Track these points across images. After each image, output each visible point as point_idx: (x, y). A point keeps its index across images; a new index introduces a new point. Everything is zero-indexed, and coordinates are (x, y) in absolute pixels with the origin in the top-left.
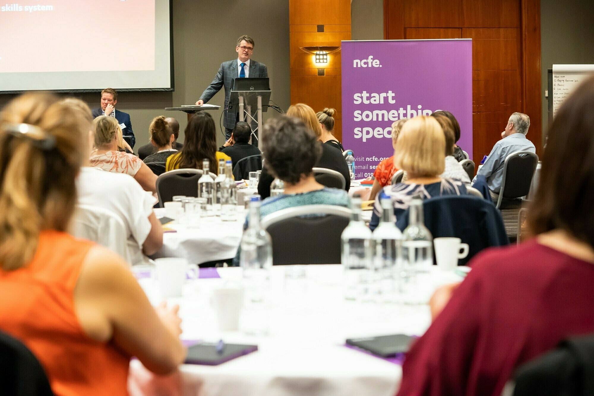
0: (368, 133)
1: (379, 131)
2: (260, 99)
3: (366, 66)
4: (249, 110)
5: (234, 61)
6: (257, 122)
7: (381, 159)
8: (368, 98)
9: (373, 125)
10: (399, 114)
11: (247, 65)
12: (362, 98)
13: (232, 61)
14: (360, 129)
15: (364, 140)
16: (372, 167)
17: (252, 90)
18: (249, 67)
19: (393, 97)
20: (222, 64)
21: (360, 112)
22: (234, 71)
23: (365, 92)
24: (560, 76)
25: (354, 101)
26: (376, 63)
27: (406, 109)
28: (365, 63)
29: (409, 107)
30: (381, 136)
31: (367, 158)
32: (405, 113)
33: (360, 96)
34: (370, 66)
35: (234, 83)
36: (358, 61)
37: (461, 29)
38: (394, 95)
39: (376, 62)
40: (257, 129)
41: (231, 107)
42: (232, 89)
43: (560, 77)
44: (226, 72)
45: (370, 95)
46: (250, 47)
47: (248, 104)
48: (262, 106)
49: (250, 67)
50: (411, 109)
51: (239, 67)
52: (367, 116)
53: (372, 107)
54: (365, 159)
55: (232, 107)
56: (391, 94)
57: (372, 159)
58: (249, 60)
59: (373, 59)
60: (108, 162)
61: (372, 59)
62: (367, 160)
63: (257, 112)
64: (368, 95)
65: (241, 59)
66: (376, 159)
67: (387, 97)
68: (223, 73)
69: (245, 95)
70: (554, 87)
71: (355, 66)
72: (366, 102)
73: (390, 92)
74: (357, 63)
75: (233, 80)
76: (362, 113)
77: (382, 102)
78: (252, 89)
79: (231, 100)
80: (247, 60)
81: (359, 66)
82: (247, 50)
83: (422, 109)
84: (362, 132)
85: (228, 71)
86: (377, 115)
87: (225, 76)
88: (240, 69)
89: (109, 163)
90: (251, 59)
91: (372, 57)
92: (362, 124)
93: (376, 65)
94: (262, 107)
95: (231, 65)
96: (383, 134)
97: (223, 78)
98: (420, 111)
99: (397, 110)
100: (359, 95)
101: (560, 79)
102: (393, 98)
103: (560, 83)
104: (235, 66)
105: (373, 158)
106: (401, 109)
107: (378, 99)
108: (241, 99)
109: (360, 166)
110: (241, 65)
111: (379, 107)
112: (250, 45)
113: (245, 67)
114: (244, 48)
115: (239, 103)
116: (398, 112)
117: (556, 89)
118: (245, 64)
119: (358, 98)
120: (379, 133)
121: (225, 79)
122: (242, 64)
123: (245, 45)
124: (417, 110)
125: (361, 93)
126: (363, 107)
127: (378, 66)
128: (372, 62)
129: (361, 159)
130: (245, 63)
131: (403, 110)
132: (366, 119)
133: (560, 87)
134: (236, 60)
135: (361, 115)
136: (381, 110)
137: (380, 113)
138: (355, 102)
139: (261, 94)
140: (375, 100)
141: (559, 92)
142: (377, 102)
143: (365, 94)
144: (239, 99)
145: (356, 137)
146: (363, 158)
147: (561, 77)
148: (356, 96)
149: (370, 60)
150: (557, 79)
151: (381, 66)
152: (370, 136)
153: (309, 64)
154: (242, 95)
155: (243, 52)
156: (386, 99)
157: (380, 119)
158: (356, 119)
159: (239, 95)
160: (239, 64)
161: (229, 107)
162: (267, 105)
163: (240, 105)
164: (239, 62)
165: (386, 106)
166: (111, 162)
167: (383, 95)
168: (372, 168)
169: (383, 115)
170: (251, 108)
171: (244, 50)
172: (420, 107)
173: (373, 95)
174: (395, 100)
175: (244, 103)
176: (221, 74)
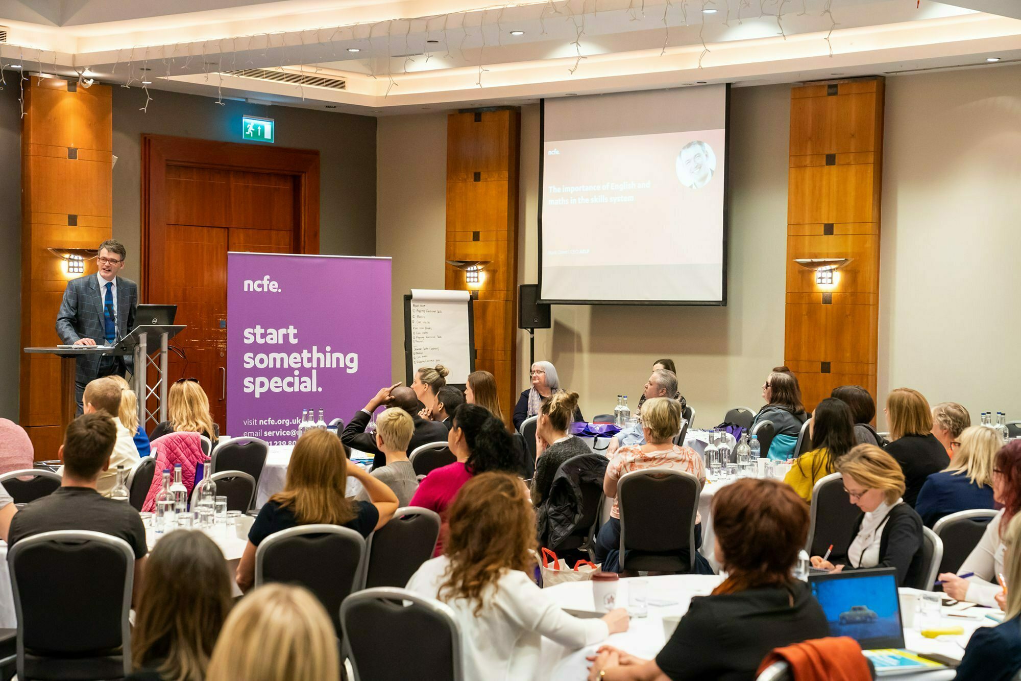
0: (262, 384)
1: (276, 382)
2: (166, 337)
3: (260, 289)
6: (160, 371)
7: (279, 422)
8: (263, 336)
9: (269, 373)
10: (302, 359)
11: (114, 285)
12: (254, 335)
14: (251, 379)
15: (257, 395)
16: (267, 433)
17: (155, 323)
18: (116, 288)
19: (294, 334)
21: (251, 355)
22: (94, 295)
23: (258, 327)
24: (419, 304)
25: (245, 339)
26: (274, 287)
27: (310, 351)
28: (259, 286)
29: (315, 348)
30: (279, 390)
31: (260, 421)
32: (310, 356)
33: (253, 332)
34: (266, 290)
36: (251, 282)
37: (226, 229)
38: (296, 331)
39: (274, 285)
40: (161, 382)
43: (419, 306)
44: (83, 296)
45: (266, 331)
46: (114, 259)
48: (167, 348)
50: (318, 352)
51: (103, 288)
52: (262, 361)
53: (268, 349)
54: (258, 422)
56: (292, 331)
57: (267, 422)
58: (115, 277)
59: (270, 280)
60: (678, 461)
61: (268, 280)
62: (260, 424)
64: (263, 331)
66: (273, 422)
67: (288, 334)
68: (77, 297)
70: (412, 319)
71: (246, 289)
72: (260, 341)
73: (291, 327)
74: (249, 285)
76: (255, 356)
77: (281, 341)
78: (154, 321)
80: (111, 278)
81: (251, 289)
82: (107, 263)
83: (332, 352)
84: (254, 383)
85: (85, 295)
86: (275, 359)
87: (80, 302)
88: (104, 291)
89: (681, 462)
91: (268, 277)
92: (255, 372)
93: (274, 288)
94: (167, 350)
95: (87, 285)
96: (282, 387)
97: (77, 306)
98: (328, 355)
99: (300, 353)
100: (251, 330)
101: (420, 308)
102: (295, 336)
103: (420, 314)
104: (95, 288)
105: (269, 420)
106: (305, 351)
107: (275, 336)
108: (144, 337)
109: (251, 433)
111: (276, 348)
112: (116, 257)
115: (139, 343)
116: (301, 356)
117: (415, 322)
118: (112, 284)
119: (251, 335)
120: (277, 385)
121: (79, 307)
122: (107, 285)
123: (105, 256)
124: (324, 353)
125: (254, 328)
126: (256, 348)
127: (276, 290)
128: (268, 285)
129: (252, 422)
130: (112, 282)
131: (308, 353)
132: (259, 366)
133: (419, 320)
135: (254, 359)
136: (279, 353)
137: (278, 356)
138: (246, 341)
139: (168, 331)
140: (272, 339)
141: (419, 326)
142: (275, 341)
143: (259, 330)
145: (246, 390)
146: (256, 421)
147: (421, 306)
148: (247, 332)
149: (265, 282)
150: (416, 309)
151: (280, 291)
152: (265, 389)
153: (57, 274)
155: (102, 266)
156: (286, 337)
157: (278, 365)
158: (246, 366)
160: (102, 284)
163: (141, 345)
164: (101, 281)
165: (286, 348)
166: (684, 461)
167: (282, 331)
168: (266, 435)
169: (282, 359)
171: (104, 264)
172: (328, 348)
173: (269, 331)
174: (297, 339)
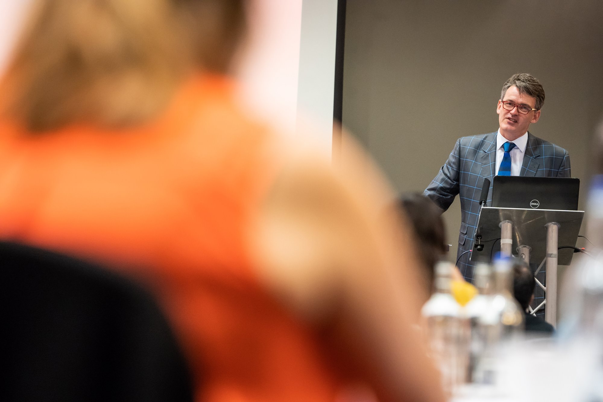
2: (553, 231)
4: (524, 256)
5: (491, 135)
6: (543, 287)
11: (518, 148)
13: (484, 136)
17: (534, 207)
18: (523, 154)
20: (458, 143)
22: (484, 162)
35: (491, 188)
40: (544, 305)
41: (479, 247)
42: (485, 203)
44: (466, 162)
46: (525, 105)
47: (524, 243)
48: (559, 249)
49: (525, 153)
51: (500, 151)
55: (482, 246)
58: (526, 135)
63: (545, 264)
65: (505, 132)
68: (460, 163)
69: (515, 218)
75: (487, 182)
78: (534, 204)
79: (481, 228)
80: (518, 134)
82: (514, 111)
85: (470, 160)
87: (462, 172)
88: (500, 156)
90: (531, 132)
94: (559, 253)
95: (479, 146)
97: (457, 177)
104: (490, 150)
108: (506, 228)
110: (503, 146)
112: (528, 100)
113: (512, 153)
114: (510, 104)
115: (500, 239)
118: (513, 146)
121: (461, 180)
122: (505, 146)
123: (513, 98)
130: (513, 142)
134: (493, 133)
139: (559, 219)
144: (500, 229)
154: (508, 218)
155: (506, 113)
159: (502, 219)
160: (499, 145)
161: (476, 246)
162: (572, 246)
163: (503, 241)
164: (501, 140)
170: (531, 252)
171: (509, 111)
175: (514, 238)
176: (454, 166)
